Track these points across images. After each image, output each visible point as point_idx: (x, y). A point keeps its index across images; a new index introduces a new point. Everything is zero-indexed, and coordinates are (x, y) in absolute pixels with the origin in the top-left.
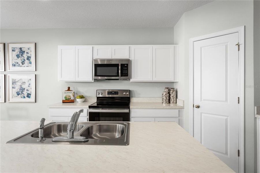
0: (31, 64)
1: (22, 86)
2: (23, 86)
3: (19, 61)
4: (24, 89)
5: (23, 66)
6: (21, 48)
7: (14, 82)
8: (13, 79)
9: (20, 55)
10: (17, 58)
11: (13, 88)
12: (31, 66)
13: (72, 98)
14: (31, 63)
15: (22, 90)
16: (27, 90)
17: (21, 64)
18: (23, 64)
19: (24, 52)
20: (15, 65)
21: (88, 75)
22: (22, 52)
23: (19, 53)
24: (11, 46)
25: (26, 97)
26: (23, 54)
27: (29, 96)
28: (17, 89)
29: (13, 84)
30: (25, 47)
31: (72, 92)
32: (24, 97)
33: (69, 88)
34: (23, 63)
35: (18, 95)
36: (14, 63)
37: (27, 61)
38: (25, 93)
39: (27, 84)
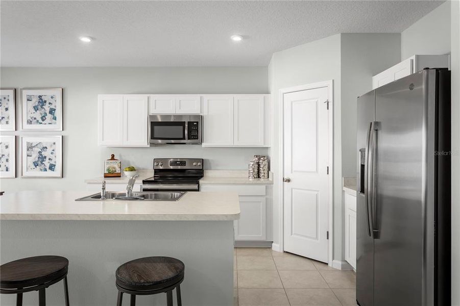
0: (56, 120)
1: (42, 153)
2: (44, 154)
3: (38, 115)
4: (45, 157)
5: (43, 122)
6: (40, 97)
7: (30, 147)
8: (28, 143)
9: (39, 107)
10: (35, 111)
11: (28, 156)
12: (55, 123)
13: (118, 171)
14: (55, 118)
15: (42, 158)
16: (50, 159)
17: (40, 121)
18: (43, 120)
19: (45, 102)
20: (31, 122)
21: (141, 136)
22: (42, 102)
23: (37, 103)
24: (25, 93)
25: (48, 169)
26: (43, 105)
27: (52, 167)
28: (35, 156)
29: (28, 150)
30: (47, 94)
31: (118, 162)
32: (46, 170)
33: (113, 156)
34: (43, 118)
35: (36, 166)
36: (29, 118)
37: (49, 116)
38: (47, 163)
39: (49, 150)
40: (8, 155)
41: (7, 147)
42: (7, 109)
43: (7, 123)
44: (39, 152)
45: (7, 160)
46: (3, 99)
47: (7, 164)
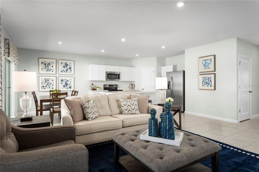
0: (71, 71)
2: (67, 83)
3: (65, 69)
6: (66, 63)
11: (61, 83)
13: (95, 88)
15: (67, 84)
17: (66, 71)
18: (67, 71)
21: (103, 77)
22: (66, 65)
23: (64, 65)
24: (60, 61)
27: (70, 88)
28: (64, 83)
29: (61, 81)
30: (68, 62)
31: (94, 85)
32: (68, 88)
33: (92, 84)
35: (64, 87)
36: (61, 70)
37: (69, 70)
38: (68, 86)
39: (69, 81)
40: (53, 83)
41: (53, 80)
42: (52, 66)
43: (53, 71)
44: (66, 82)
45: (53, 85)
46: (51, 63)
47: (53, 87)
